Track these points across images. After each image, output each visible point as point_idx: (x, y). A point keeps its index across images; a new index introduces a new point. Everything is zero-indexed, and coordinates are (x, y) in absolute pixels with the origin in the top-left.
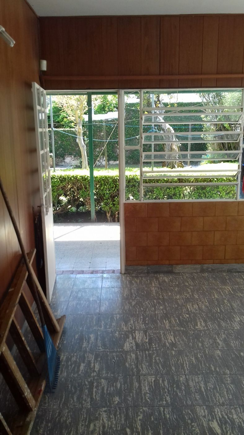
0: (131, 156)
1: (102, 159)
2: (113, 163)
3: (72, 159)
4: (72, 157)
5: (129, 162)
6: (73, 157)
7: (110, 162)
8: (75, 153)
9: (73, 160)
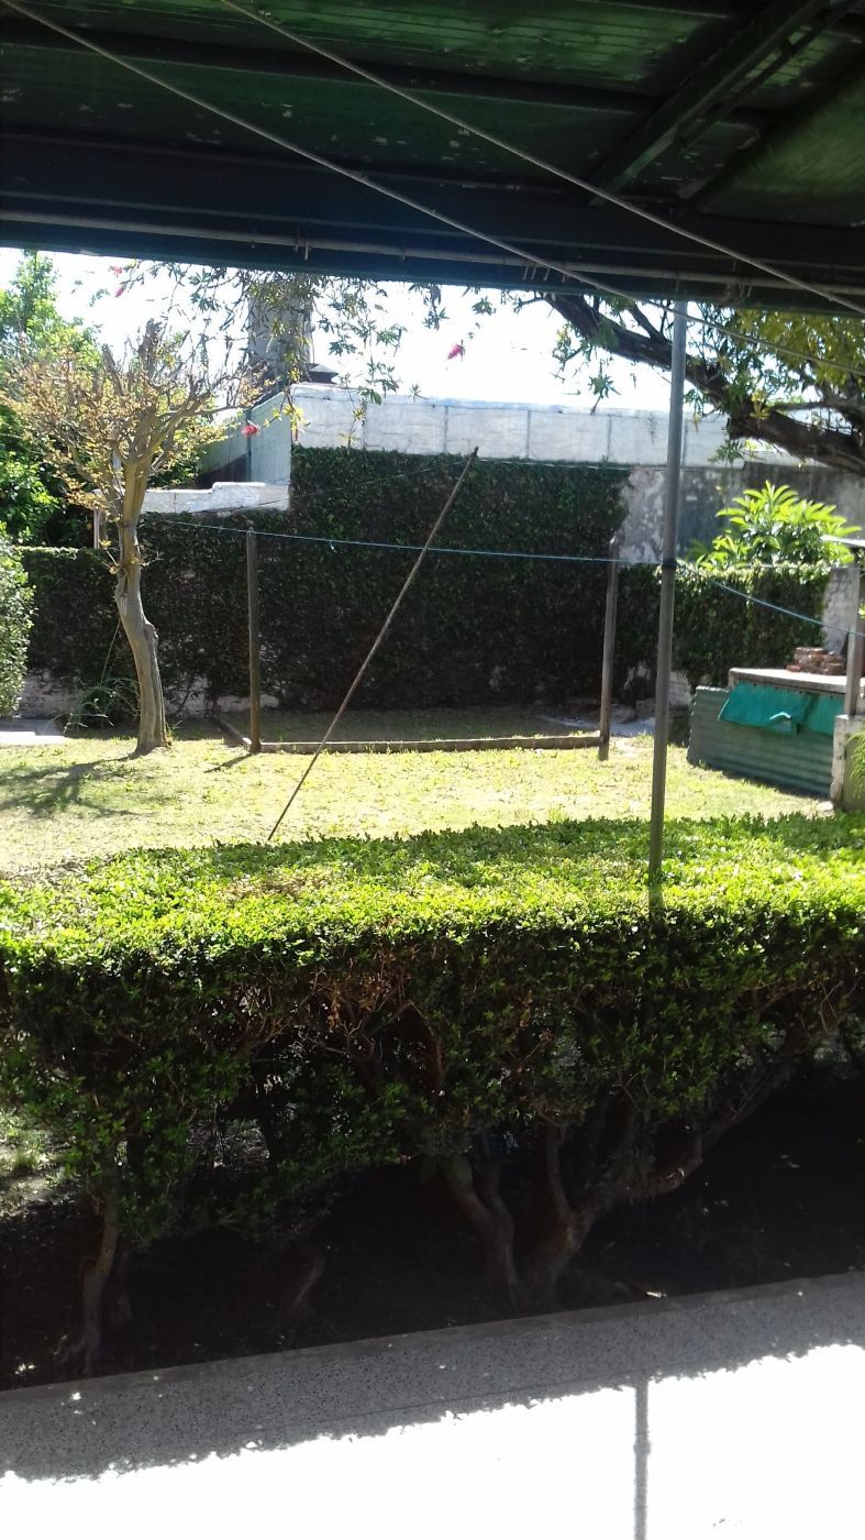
0: (313, 675)
1: (185, 687)
2: (234, 704)
3: (41, 687)
4: (41, 674)
5: (305, 702)
6: (46, 676)
7: (221, 702)
8: (57, 657)
9: (47, 689)
